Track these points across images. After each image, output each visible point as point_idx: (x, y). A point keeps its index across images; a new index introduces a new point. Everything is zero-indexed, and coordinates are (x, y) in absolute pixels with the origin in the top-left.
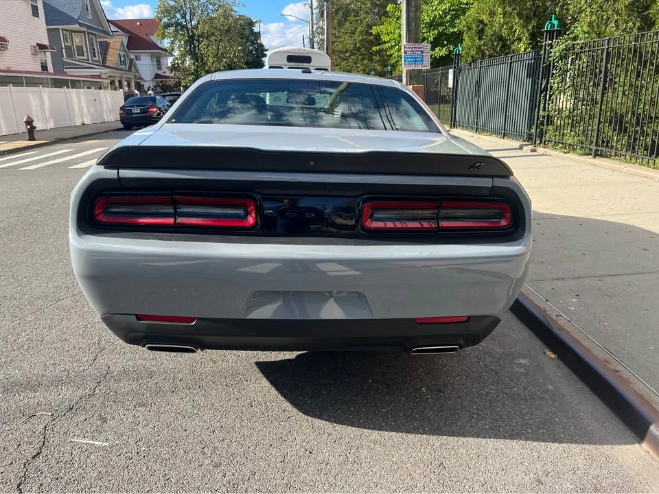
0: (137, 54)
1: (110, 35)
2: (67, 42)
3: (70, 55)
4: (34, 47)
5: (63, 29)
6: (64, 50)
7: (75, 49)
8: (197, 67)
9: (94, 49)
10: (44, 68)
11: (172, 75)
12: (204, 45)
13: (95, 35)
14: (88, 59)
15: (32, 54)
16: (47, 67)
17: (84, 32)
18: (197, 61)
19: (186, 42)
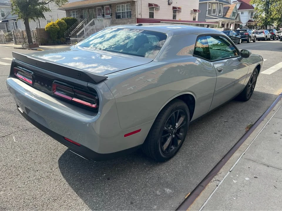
0: (242, 12)
1: (230, 4)
2: (210, 8)
3: (209, 13)
4: (192, 11)
5: (209, 3)
6: (207, 11)
7: (212, 11)
8: (267, 16)
9: (220, 10)
10: (194, 19)
11: (253, 20)
12: (274, 5)
13: (222, 4)
14: (217, 15)
15: (191, 14)
16: (195, 19)
17: (218, 3)
18: (268, 14)
19: (264, 5)
